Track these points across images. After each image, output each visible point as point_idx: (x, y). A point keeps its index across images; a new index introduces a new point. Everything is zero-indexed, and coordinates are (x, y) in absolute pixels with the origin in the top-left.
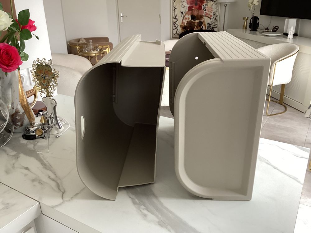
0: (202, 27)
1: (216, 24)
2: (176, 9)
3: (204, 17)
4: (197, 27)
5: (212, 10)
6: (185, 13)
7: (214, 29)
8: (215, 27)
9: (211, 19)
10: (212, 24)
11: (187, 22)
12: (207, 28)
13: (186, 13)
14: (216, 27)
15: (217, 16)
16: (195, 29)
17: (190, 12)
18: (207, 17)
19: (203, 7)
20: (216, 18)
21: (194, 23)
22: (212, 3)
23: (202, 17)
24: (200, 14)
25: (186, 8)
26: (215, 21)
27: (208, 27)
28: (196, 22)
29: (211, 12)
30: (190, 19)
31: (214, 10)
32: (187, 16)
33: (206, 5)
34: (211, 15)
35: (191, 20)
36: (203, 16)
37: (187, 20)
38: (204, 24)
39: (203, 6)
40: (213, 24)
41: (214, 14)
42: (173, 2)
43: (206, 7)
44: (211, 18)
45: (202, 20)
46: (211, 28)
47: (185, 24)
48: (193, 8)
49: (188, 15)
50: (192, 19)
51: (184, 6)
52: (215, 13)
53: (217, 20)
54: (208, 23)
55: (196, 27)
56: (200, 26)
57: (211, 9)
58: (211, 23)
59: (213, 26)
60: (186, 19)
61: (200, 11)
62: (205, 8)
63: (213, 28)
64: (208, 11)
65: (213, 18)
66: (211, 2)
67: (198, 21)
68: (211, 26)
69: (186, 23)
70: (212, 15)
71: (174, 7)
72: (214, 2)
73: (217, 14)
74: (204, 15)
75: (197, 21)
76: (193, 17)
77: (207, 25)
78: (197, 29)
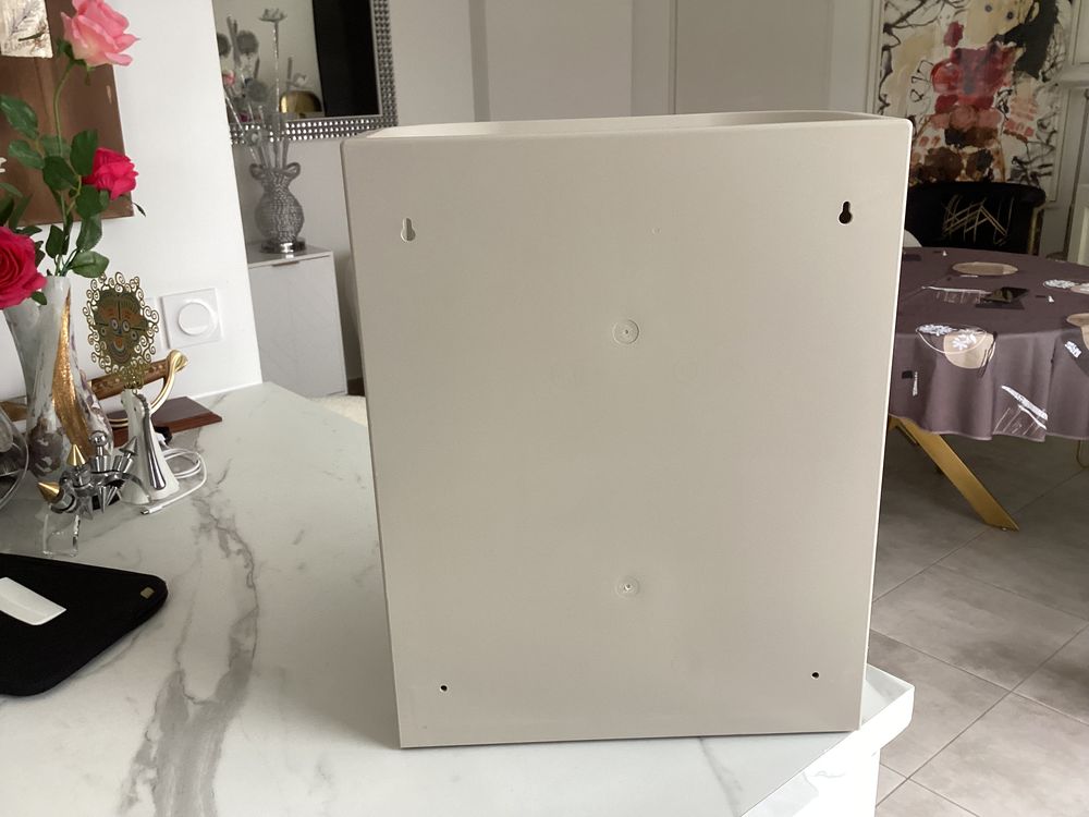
0: (991, 171)
1: (1046, 162)
2: (888, 105)
3: (999, 137)
4: (969, 172)
5: (1031, 111)
6: (923, 122)
7: (1038, 184)
8: (1045, 174)
9: (1026, 141)
10: (1031, 162)
11: (930, 151)
12: (1008, 176)
13: (926, 122)
14: (1049, 174)
15: (1054, 132)
16: (958, 179)
17: (944, 117)
18: (1013, 134)
19: (996, 99)
20: (1048, 141)
21: (959, 157)
22: (1034, 83)
23: (990, 134)
24: (983, 123)
25: (927, 101)
26: (1046, 150)
27: (1015, 173)
28: (963, 153)
29: (1032, 119)
30: (942, 143)
31: (1044, 110)
32: (930, 132)
33: (1010, 92)
34: (1029, 129)
35: (946, 146)
36: (996, 131)
37: (929, 146)
38: (999, 162)
39: (999, 94)
40: (1038, 163)
41: (1041, 126)
42: (879, 80)
43: (1010, 97)
44: (1029, 139)
45: (992, 147)
46: (1025, 178)
47: (922, 161)
48: (957, 104)
49: (936, 127)
50: (948, 143)
51: (921, 97)
52: (1045, 123)
53: (1053, 149)
54: (1015, 159)
55: (963, 172)
56: (981, 168)
57: (1030, 106)
58: (1025, 159)
59: (1037, 170)
60: (925, 140)
61: (983, 114)
62: (1005, 105)
63: (1034, 175)
64: (1019, 115)
65: (1038, 138)
66: (1033, 79)
67: (975, 150)
68: (1025, 170)
69: (927, 157)
70: (1034, 125)
71: (880, 99)
72: (1045, 80)
73: (1055, 123)
74: (999, 126)
75: (969, 150)
76: (954, 135)
77: (1009, 165)
78: (970, 180)
